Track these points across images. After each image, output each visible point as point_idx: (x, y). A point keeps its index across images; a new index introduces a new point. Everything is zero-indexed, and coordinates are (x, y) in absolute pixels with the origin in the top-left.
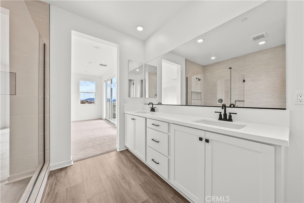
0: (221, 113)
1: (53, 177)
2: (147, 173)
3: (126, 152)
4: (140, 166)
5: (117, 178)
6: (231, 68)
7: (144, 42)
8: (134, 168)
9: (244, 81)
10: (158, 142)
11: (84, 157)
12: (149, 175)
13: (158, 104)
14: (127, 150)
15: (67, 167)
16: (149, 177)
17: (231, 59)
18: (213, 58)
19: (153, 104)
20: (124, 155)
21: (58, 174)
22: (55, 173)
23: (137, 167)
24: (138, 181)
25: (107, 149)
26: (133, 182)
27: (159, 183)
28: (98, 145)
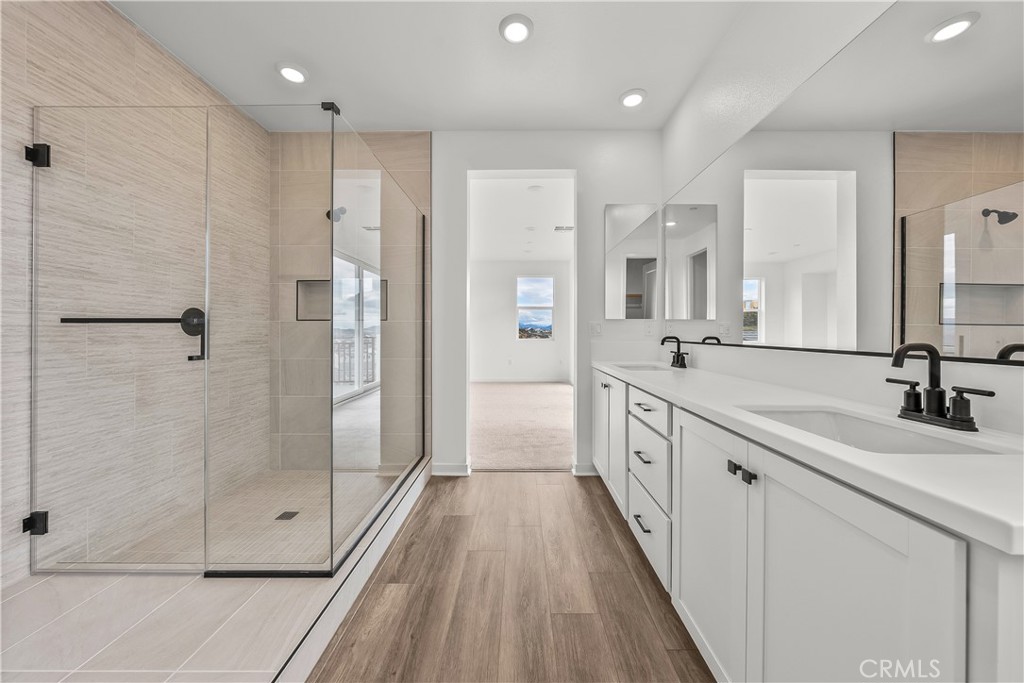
0: (917, 384)
1: (433, 488)
2: (627, 556)
3: (593, 485)
4: (614, 530)
5: (541, 535)
7: (660, 131)
8: (597, 529)
10: (645, 462)
11: (494, 466)
12: (628, 562)
14: (599, 478)
15: (458, 477)
16: (626, 565)
19: (679, 342)
20: (585, 488)
21: (441, 486)
22: (437, 482)
23: (604, 529)
24: (591, 564)
25: (549, 462)
26: (575, 560)
27: (647, 595)
28: (534, 446)
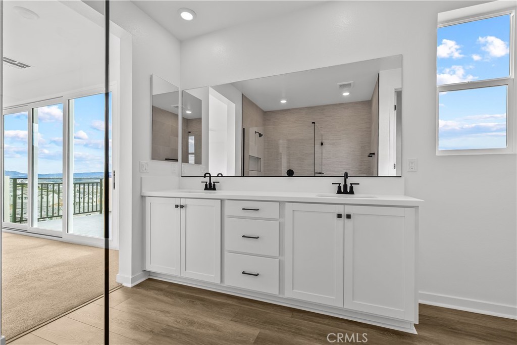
0: (340, 184)
6: (314, 123)
7: (181, 42)
8: (198, 302)
9: (322, 144)
10: (257, 238)
12: (234, 303)
13: (218, 176)
16: (237, 305)
17: (306, 107)
18: (283, 102)
19: (210, 176)
24: (224, 317)
26: (216, 322)
